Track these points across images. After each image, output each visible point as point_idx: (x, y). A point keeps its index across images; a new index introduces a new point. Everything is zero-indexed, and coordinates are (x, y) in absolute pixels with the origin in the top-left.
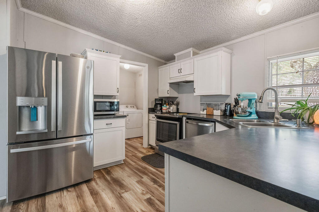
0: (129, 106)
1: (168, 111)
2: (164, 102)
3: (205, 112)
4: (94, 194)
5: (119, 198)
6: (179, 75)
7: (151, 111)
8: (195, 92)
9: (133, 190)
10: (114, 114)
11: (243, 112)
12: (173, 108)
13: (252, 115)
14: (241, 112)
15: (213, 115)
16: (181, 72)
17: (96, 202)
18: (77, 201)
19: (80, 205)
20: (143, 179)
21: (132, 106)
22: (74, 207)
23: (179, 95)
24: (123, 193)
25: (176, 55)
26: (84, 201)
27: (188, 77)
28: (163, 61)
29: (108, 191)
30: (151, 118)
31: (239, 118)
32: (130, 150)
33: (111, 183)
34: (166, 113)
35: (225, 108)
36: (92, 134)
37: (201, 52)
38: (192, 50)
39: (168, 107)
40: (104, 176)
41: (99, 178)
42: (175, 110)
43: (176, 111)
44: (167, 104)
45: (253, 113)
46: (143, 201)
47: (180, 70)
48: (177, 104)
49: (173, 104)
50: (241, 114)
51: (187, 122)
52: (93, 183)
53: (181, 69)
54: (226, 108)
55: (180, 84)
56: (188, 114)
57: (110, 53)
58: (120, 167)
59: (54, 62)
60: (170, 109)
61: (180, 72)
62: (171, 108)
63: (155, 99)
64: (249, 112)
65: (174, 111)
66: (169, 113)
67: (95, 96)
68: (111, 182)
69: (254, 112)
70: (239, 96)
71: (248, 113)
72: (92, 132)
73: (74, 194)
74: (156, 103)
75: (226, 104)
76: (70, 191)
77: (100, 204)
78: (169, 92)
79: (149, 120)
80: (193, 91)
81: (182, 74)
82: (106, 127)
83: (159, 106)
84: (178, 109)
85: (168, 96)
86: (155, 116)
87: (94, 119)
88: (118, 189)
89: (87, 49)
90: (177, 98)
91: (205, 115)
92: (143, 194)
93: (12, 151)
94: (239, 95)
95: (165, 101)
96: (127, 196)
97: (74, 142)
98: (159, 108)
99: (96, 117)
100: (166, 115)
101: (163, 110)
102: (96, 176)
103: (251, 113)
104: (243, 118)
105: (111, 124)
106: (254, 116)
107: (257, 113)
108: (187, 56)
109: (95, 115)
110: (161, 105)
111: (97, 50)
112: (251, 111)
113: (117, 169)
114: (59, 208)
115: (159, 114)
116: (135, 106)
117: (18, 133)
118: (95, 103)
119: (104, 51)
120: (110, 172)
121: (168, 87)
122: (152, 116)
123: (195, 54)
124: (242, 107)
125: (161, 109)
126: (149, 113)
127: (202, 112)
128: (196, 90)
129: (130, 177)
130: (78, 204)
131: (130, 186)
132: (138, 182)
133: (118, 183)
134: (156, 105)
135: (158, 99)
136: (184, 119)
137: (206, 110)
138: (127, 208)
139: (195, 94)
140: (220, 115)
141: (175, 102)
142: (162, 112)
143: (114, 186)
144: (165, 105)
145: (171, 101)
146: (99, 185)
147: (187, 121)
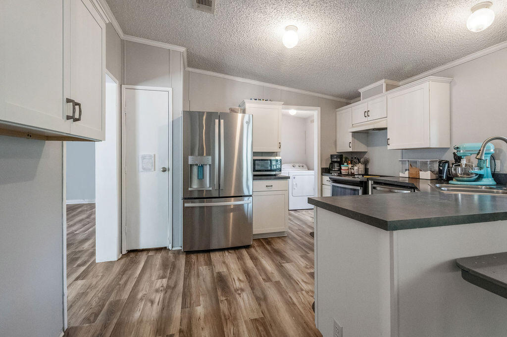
0: (297, 165)
1: (350, 172)
2: (344, 159)
3: (406, 174)
4: (254, 258)
5: (280, 267)
6: (366, 119)
7: (325, 171)
8: (389, 145)
9: (295, 263)
10: (275, 175)
11: (464, 174)
12: (358, 168)
13: (483, 179)
14: (461, 174)
15: (419, 179)
16: (369, 116)
17: (256, 265)
18: (238, 262)
19: (241, 265)
20: (308, 255)
21: (301, 165)
22: (235, 265)
23: (369, 148)
24: (284, 263)
25: (361, 91)
26: (244, 263)
27: (379, 122)
28: (344, 100)
29: (268, 258)
30: (325, 182)
31: (459, 183)
32: (296, 224)
33: (270, 252)
34: (348, 175)
35: (439, 168)
36: (251, 196)
37: (400, 83)
38: (385, 82)
39: (350, 166)
40: (263, 245)
41: (259, 246)
42: (362, 171)
43: (363, 173)
44: (349, 162)
45: (485, 176)
46: (306, 274)
47: (366, 113)
48: (366, 163)
49: (359, 162)
50: (461, 177)
51: (374, 188)
52: (253, 250)
53: (369, 111)
54: (441, 168)
55: (370, 132)
56: (381, 176)
57: (270, 100)
58: (283, 240)
59: (217, 121)
60: (353, 169)
61: (366, 115)
62: (356, 168)
63: (331, 155)
64: (477, 174)
65: (360, 173)
66: (353, 175)
67: (255, 154)
68: (272, 252)
69: (487, 174)
70: (458, 150)
71: (474, 175)
72: (251, 194)
73: (235, 255)
74: (332, 161)
75: (440, 162)
76: (231, 253)
77: (260, 268)
78: (351, 144)
79: (322, 184)
80: (387, 142)
81: (369, 118)
82: (266, 189)
83: (336, 165)
84: (366, 170)
85: (350, 150)
86: (330, 178)
87: (254, 179)
88: (279, 258)
89: (245, 101)
90: (365, 153)
91: (407, 179)
92: (306, 268)
93: (186, 205)
94: (458, 148)
95: (346, 158)
96: (288, 266)
97: (233, 203)
98: (336, 168)
99: (256, 177)
100: (347, 178)
101: (342, 171)
102: (256, 244)
103: (480, 177)
104: (465, 183)
105: (272, 186)
106: (489, 181)
107: (495, 175)
108: (377, 92)
109: (254, 176)
110: (341, 163)
111: (256, 100)
112: (481, 172)
113: (279, 241)
114: (222, 264)
115: (335, 176)
116: (305, 166)
117: (190, 189)
118: (254, 161)
119: (263, 100)
120: (270, 242)
121: (349, 138)
122: (326, 178)
123: (389, 88)
124: (464, 166)
125: (340, 169)
126: (322, 175)
127: (401, 175)
128: (390, 142)
129: (293, 250)
130: (239, 264)
131: (292, 259)
132: (302, 256)
133: (279, 254)
134: (332, 163)
135: (335, 155)
136: (370, 182)
137: (407, 171)
138: (288, 276)
139: (389, 147)
140: (430, 179)
141: (362, 160)
142: (341, 173)
143: (275, 256)
144: (346, 164)
145: (355, 158)
146: (259, 253)
147: (375, 186)
